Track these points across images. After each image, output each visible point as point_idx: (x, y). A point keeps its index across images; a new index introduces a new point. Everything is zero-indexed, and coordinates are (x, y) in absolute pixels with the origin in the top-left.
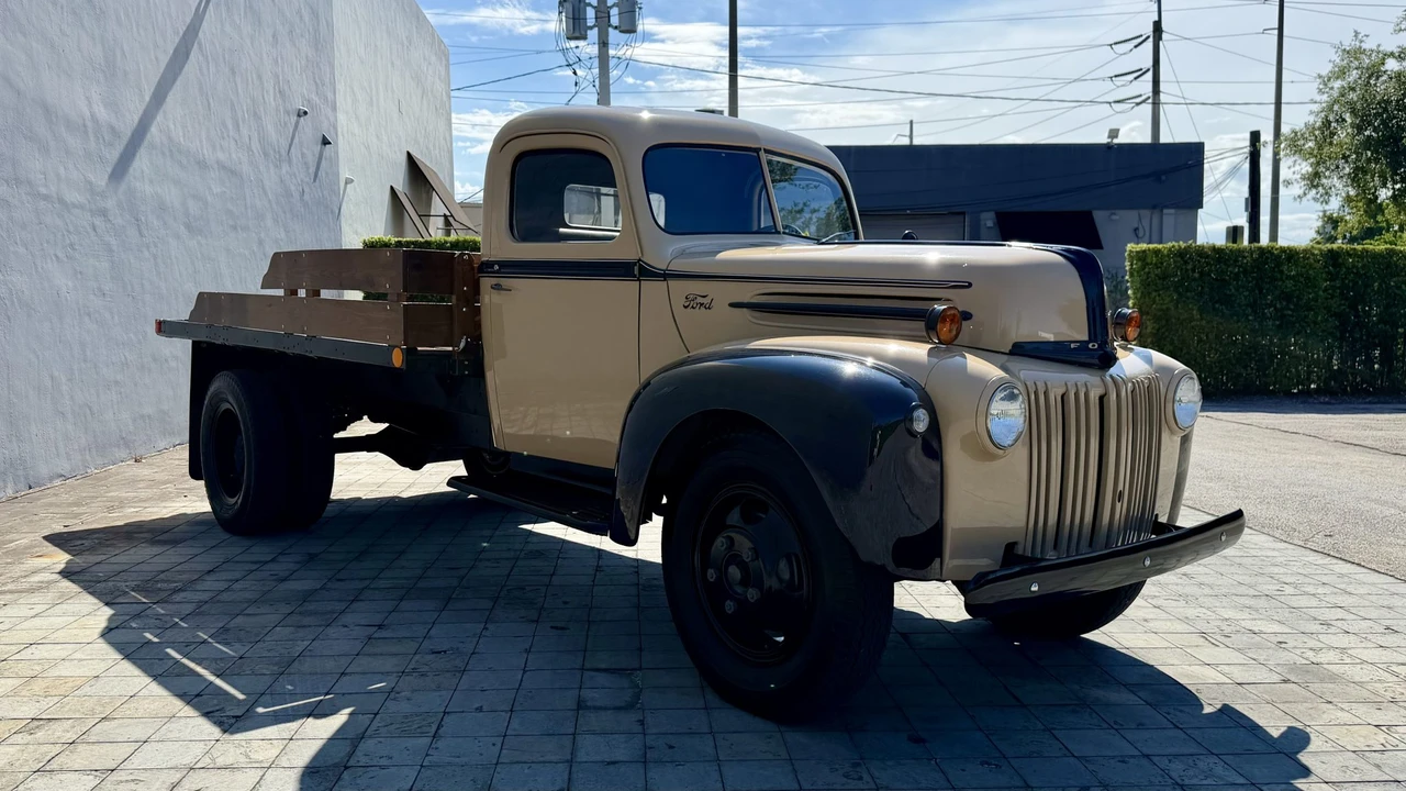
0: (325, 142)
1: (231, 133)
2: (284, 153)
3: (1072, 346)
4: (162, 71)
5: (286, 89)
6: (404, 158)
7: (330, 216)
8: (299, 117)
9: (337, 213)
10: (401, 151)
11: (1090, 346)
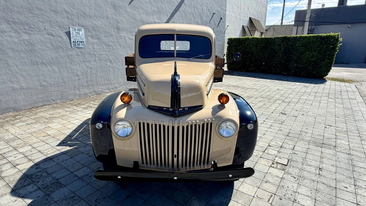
0: (221, 18)
1: (193, 20)
2: (208, 22)
3: (164, 109)
4: (173, 11)
5: (210, 9)
6: (248, 19)
7: (222, 33)
8: (214, 14)
9: (224, 33)
10: (247, 17)
11: (170, 109)
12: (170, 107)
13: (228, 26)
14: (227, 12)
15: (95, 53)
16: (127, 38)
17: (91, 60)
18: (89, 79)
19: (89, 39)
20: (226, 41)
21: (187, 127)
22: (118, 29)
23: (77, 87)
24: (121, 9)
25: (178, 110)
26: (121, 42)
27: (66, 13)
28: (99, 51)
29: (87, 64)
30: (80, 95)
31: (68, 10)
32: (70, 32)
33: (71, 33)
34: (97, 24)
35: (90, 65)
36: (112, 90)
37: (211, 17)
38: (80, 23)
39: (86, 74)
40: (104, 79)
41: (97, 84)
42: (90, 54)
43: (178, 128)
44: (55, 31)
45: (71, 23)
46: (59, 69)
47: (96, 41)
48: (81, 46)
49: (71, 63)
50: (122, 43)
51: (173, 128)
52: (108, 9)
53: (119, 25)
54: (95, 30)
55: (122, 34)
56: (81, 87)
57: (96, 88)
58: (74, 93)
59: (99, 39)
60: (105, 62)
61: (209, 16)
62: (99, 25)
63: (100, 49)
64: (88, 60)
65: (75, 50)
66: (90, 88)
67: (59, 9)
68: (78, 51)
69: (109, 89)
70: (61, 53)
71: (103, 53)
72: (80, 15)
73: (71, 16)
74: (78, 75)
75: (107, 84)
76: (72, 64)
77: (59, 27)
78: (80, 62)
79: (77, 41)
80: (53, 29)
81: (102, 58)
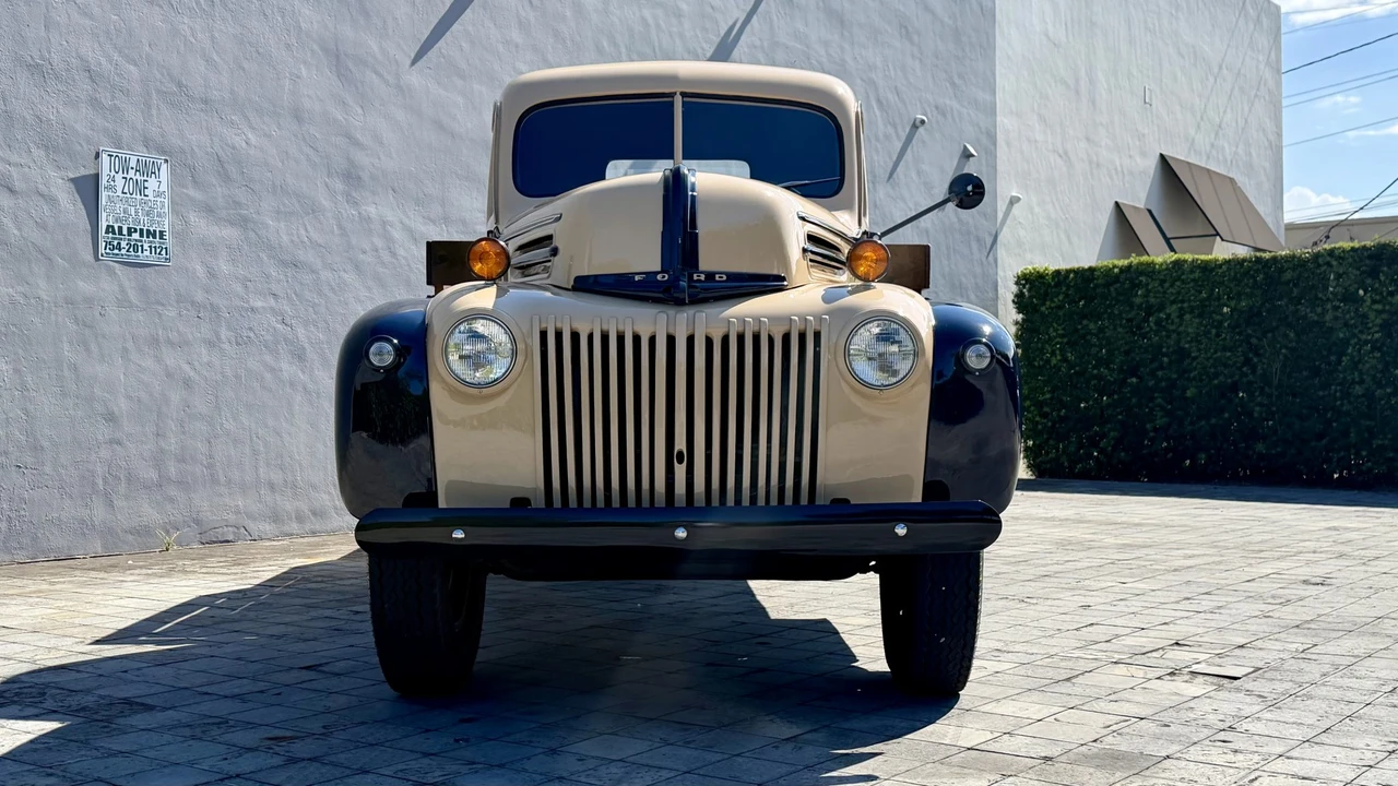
0: (967, 155)
3: (637, 278)
5: (892, 97)
6: (1152, 164)
7: (975, 246)
8: (915, 127)
9: (989, 241)
10: (1144, 154)
11: (659, 277)
12: (659, 269)
13: (1013, 201)
14: (1004, 121)
15: (216, 300)
16: (397, 234)
17: (190, 337)
18: (172, 443)
19: (193, 217)
20: (1008, 291)
21: (725, 340)
22: (352, 177)
23: (100, 482)
24: (377, 73)
25: (691, 277)
26: (364, 252)
27: (91, 77)
28: (239, 289)
29: (171, 359)
30: (108, 533)
31: (100, 64)
32: (97, 177)
33: (104, 181)
34: (239, 141)
35: (186, 367)
36: (294, 527)
37: (898, 145)
38: (154, 131)
39: (159, 414)
40: (255, 453)
41: (214, 481)
42: (193, 303)
43: (691, 340)
44: (27, 170)
45: (106, 130)
46: (16, 371)
47: (229, 233)
48: (146, 256)
49: (85, 344)
50: (368, 258)
51: (671, 340)
52: (304, 72)
53: (361, 158)
54: (226, 178)
55: (372, 210)
56: (122, 488)
57: (202, 502)
58: (82, 521)
59: (243, 222)
60: (268, 358)
61: (887, 137)
62: (252, 152)
63: (245, 282)
64: (173, 336)
65: (111, 272)
66: (172, 500)
67: (56, 59)
68: (126, 284)
69: (276, 518)
70: (42, 283)
71: (259, 304)
72: (159, 92)
73: (113, 98)
74: (111, 418)
75: (272, 487)
76: (88, 350)
77: (47, 148)
78: (130, 345)
79: (129, 229)
80: (15, 158)
81: (250, 329)
